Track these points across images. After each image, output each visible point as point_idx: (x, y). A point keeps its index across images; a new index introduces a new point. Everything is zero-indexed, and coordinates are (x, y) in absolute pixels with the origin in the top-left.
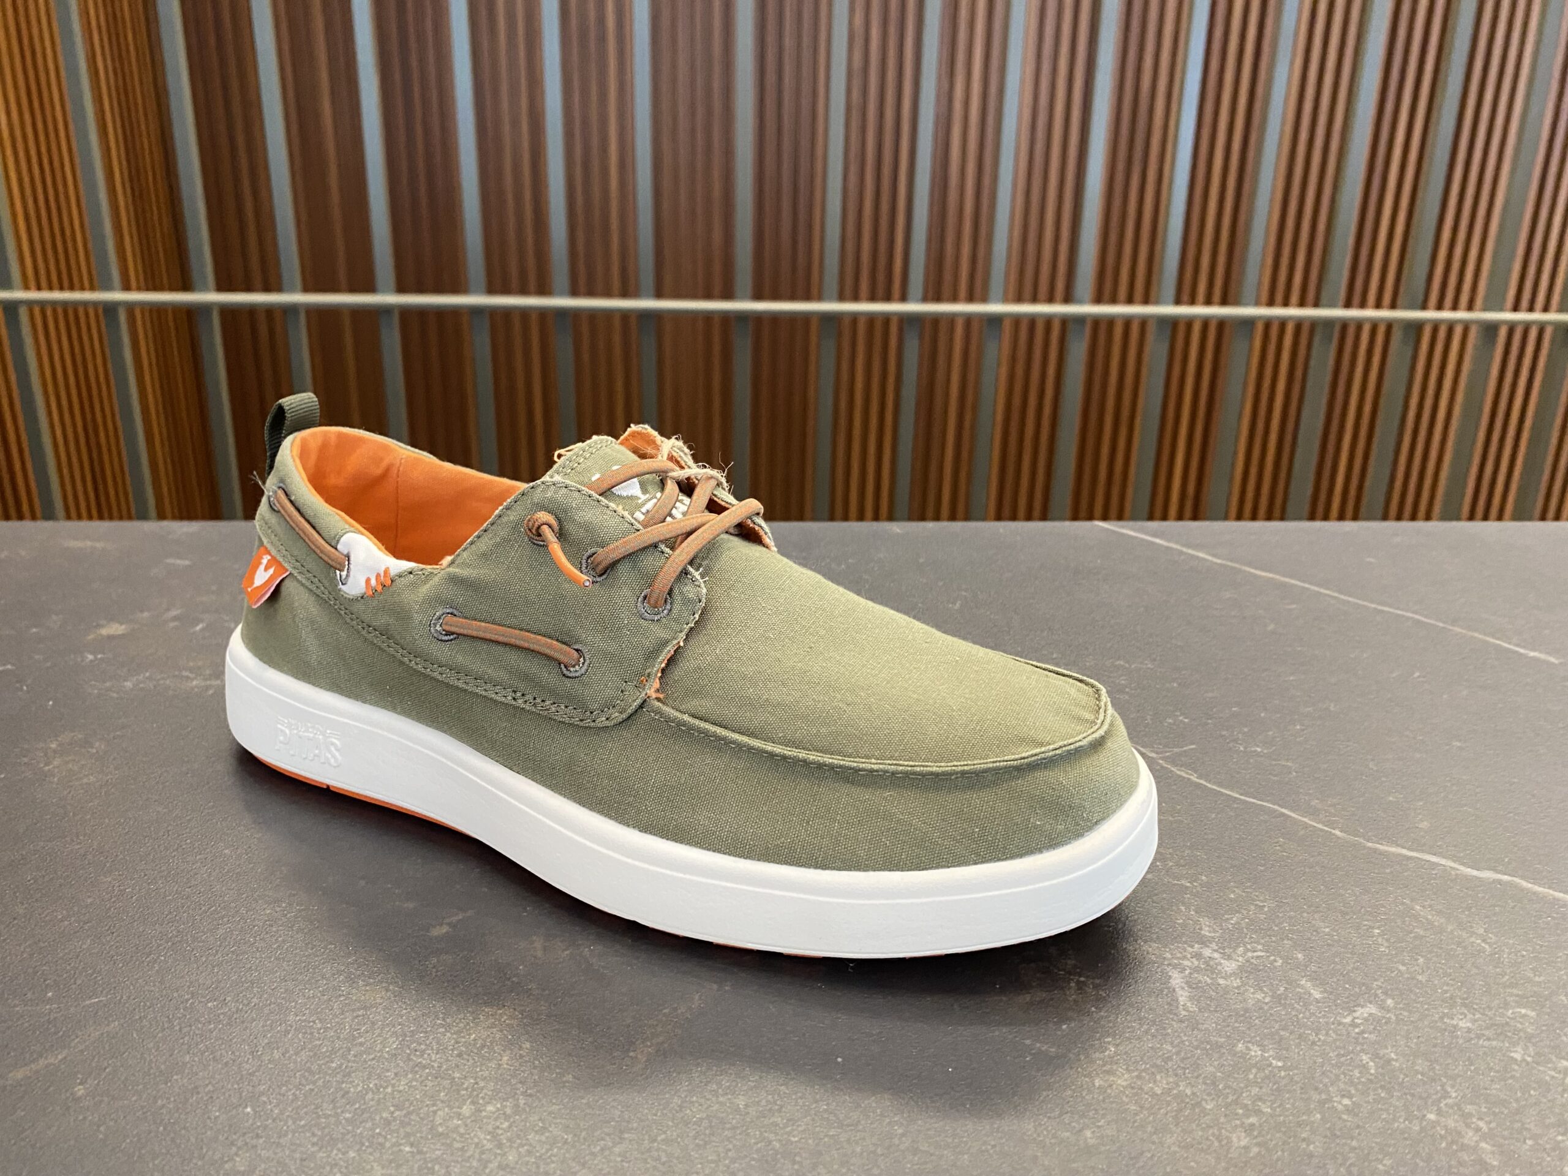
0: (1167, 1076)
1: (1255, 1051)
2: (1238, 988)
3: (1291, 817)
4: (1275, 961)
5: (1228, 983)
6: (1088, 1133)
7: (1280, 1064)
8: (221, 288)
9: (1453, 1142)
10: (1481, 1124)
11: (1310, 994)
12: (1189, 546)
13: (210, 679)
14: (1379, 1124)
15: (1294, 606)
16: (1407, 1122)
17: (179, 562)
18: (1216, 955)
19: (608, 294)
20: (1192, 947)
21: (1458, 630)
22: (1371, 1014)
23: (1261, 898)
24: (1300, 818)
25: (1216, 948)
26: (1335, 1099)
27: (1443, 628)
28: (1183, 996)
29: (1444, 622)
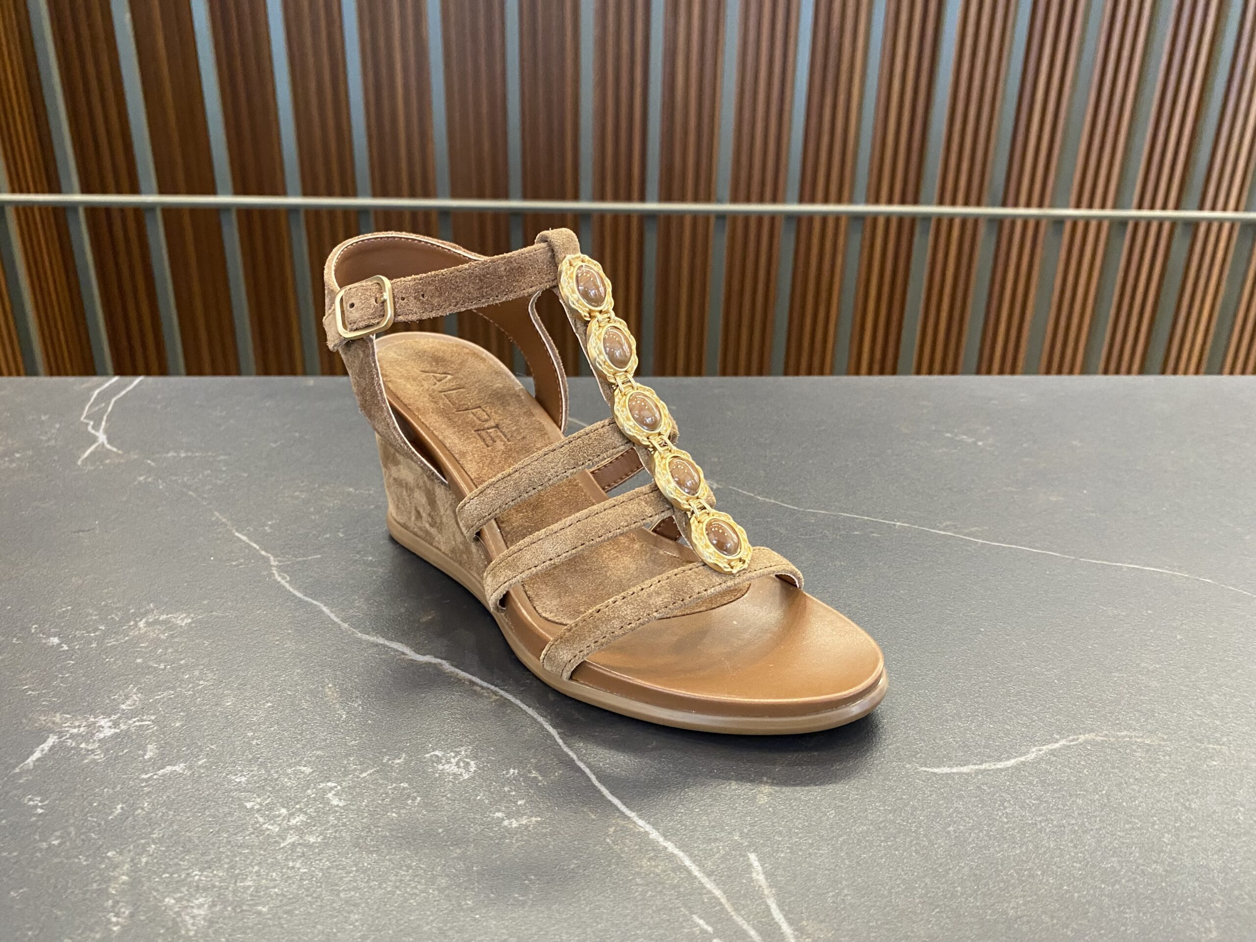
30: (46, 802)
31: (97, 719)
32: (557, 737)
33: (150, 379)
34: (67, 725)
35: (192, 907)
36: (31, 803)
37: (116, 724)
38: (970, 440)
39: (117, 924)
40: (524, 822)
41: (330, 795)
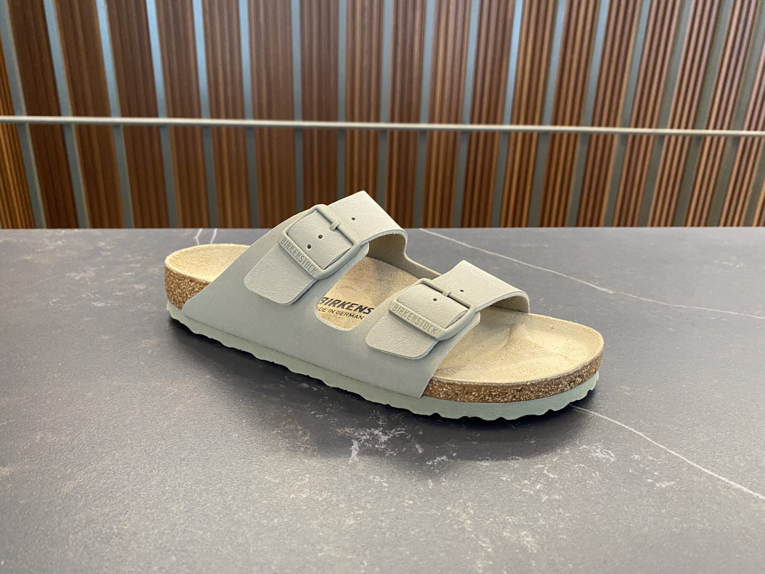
0: (328, 492)
1: (378, 479)
2: (383, 449)
4: (408, 436)
6: (276, 521)
7: (386, 485)
8: (29, 114)
9: (453, 520)
10: (472, 511)
11: (417, 451)
12: (458, 240)
14: (422, 513)
15: (497, 268)
16: (435, 511)
18: (380, 433)
21: (572, 278)
22: (443, 460)
25: (381, 430)
26: (406, 501)
27: (565, 277)
28: (354, 453)
29: (567, 275)
30: (385, 480)
31: (371, 431)
32: (644, 436)
33: (223, 230)
34: (356, 434)
35: (523, 537)
36: (376, 480)
37: (385, 434)
38: (731, 265)
39: (488, 548)
40: (668, 484)
41: (545, 472)
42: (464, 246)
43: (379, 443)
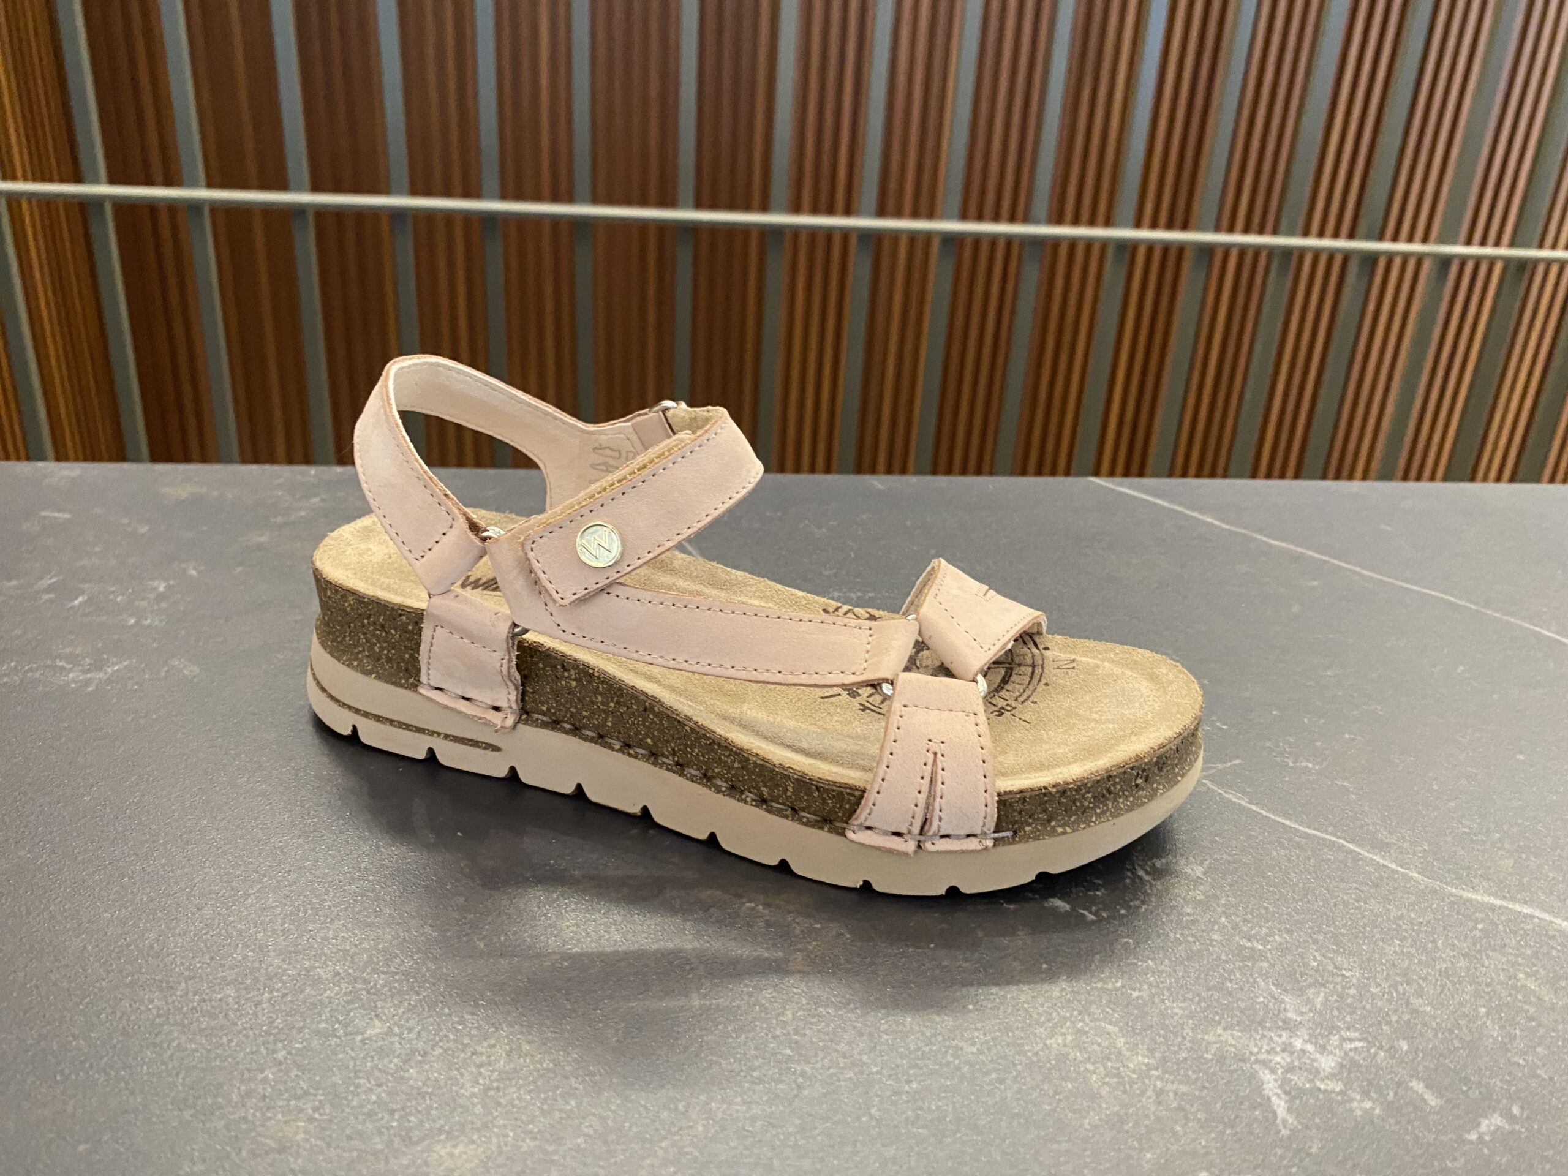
2: (1341, 1093)
3: (1359, 854)
4: (1376, 1055)
5: (1329, 1088)
8: (114, 179)
11: (1424, 1100)
12: (1193, 509)
13: (88, 671)
15: (1316, 583)
17: (56, 515)
18: (1310, 1048)
19: (538, 198)
20: (1280, 1036)
22: (1498, 1128)
23: (1346, 966)
24: (1371, 856)
25: (1306, 1037)
28: (1280, 1106)
31: (1284, 1039)
34: (1254, 1048)
42: (1212, 524)
43: (1322, 1074)
